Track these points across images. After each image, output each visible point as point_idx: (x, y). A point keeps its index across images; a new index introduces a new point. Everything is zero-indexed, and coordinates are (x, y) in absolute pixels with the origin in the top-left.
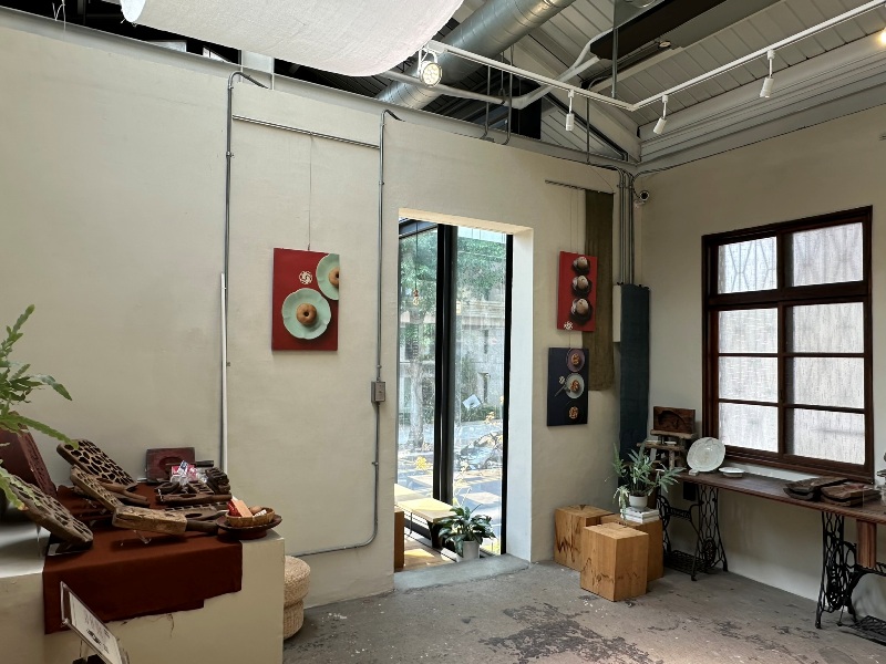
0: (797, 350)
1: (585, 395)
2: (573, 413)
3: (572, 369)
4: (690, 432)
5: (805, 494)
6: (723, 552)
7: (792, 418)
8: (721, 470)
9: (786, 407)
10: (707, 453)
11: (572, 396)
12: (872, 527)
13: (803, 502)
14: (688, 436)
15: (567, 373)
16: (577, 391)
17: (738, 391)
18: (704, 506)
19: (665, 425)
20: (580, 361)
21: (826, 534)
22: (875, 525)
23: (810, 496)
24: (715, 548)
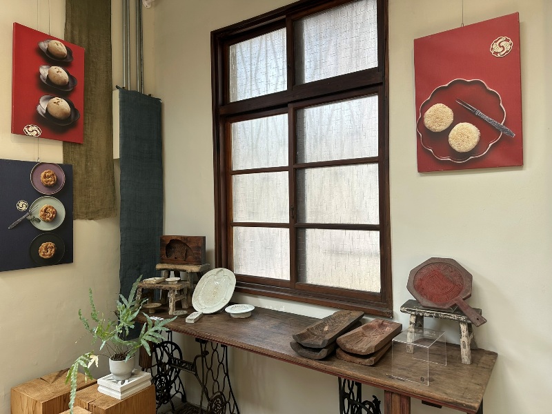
0: (308, 160)
1: (68, 225)
2: (47, 249)
3: (42, 190)
4: (198, 263)
5: (318, 350)
6: (235, 403)
7: (304, 240)
8: (228, 310)
9: (297, 227)
10: (216, 287)
11: (43, 226)
12: (405, 401)
13: (314, 363)
14: (195, 269)
15: (33, 196)
16: (54, 220)
17: (252, 213)
18: (208, 357)
19: (173, 257)
20: (57, 182)
21: (343, 396)
22: (409, 399)
23: (324, 353)
24: (224, 404)
